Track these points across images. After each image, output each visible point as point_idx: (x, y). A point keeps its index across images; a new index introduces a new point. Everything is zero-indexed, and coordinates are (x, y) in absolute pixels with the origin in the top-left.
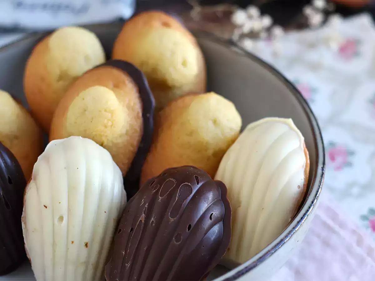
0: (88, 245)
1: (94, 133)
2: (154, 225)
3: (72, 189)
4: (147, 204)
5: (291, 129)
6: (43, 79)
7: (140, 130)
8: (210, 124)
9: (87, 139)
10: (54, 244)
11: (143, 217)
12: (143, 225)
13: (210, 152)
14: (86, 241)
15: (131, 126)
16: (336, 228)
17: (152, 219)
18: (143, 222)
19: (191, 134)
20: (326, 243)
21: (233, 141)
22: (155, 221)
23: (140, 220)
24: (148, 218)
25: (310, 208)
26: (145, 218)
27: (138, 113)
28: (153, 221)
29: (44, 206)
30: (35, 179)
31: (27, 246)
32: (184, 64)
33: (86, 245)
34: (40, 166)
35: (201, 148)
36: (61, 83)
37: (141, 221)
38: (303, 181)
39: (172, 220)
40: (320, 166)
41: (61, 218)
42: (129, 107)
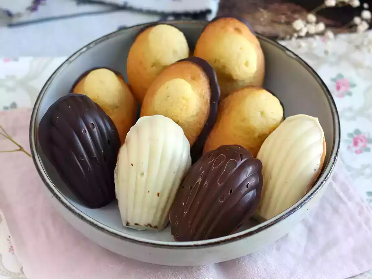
0: (160, 195)
1: (173, 114)
2: (206, 187)
3: (152, 155)
4: (204, 171)
5: (317, 126)
6: (141, 63)
7: (207, 112)
8: (259, 114)
9: (167, 118)
10: (136, 192)
11: (200, 180)
12: (198, 186)
13: (256, 135)
14: (158, 192)
15: (201, 109)
17: (206, 182)
18: (199, 183)
19: (244, 120)
20: (336, 210)
21: (274, 129)
22: (207, 184)
23: (197, 182)
24: (203, 182)
25: (319, 186)
26: (201, 181)
27: (207, 100)
28: (206, 184)
29: (132, 164)
30: (127, 144)
31: (116, 190)
32: (247, 64)
33: (158, 195)
34: (132, 134)
35: (250, 131)
36: (154, 68)
37: (198, 183)
38: (319, 165)
39: (219, 185)
40: (334, 155)
41: (142, 174)
42: (201, 96)
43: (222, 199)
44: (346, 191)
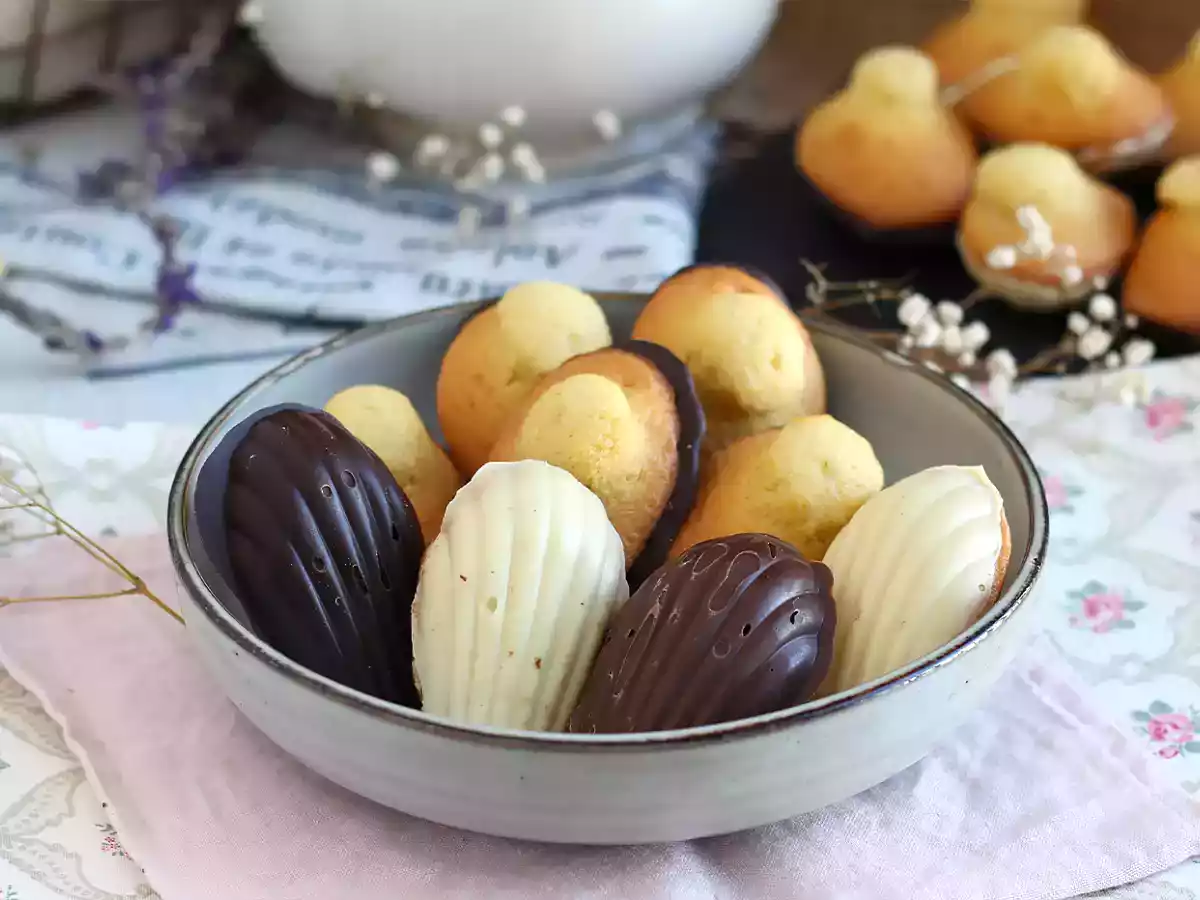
0: (542, 663)
1: (574, 460)
2: (676, 621)
3: (520, 548)
4: (667, 586)
5: (981, 483)
6: (479, 378)
7: (671, 474)
8: (815, 471)
9: (558, 469)
10: (474, 655)
11: (656, 609)
12: (654, 624)
13: (811, 526)
14: (541, 654)
15: (653, 464)
16: (1071, 718)
17: (675, 611)
18: (656, 617)
19: (773, 488)
20: (1045, 744)
21: (857, 508)
22: (679, 615)
23: (650, 612)
24: (666, 612)
26: (661, 611)
27: (670, 440)
28: (675, 615)
29: (462, 577)
30: (447, 531)
31: (417, 664)
32: (776, 363)
33: (538, 663)
34: (461, 508)
36: (516, 385)
37: (652, 616)
38: (992, 578)
39: (713, 613)
40: (1033, 556)
41: (492, 605)
42: (650, 426)
43: (722, 649)
44: (1072, 702)
